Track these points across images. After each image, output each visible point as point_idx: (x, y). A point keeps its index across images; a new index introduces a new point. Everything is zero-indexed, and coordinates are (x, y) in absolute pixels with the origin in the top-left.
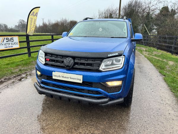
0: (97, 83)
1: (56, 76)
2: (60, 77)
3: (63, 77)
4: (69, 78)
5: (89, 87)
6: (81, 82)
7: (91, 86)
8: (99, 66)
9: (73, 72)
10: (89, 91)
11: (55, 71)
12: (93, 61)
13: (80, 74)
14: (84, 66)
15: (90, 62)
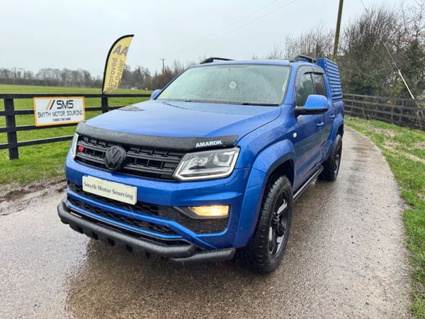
0: (168, 207)
1: (88, 185)
2: (95, 188)
3: (100, 188)
4: (112, 192)
5: (151, 216)
6: (133, 202)
7: (156, 214)
8: (174, 169)
9: (121, 179)
10: (152, 226)
11: (87, 175)
12: (163, 155)
13: (133, 184)
14: (145, 166)
15: (157, 157)
